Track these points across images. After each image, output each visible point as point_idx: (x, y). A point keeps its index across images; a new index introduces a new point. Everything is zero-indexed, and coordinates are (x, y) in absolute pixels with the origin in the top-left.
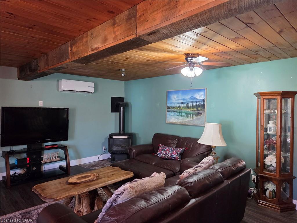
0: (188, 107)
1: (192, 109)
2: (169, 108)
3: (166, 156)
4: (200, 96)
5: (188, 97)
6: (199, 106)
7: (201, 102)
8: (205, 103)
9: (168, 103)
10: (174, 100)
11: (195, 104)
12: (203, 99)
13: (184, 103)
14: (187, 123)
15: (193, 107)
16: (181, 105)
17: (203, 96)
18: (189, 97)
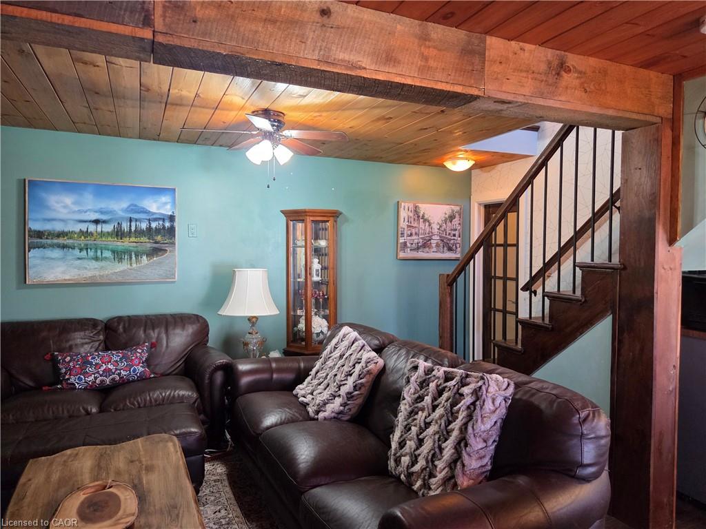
0: (119, 234)
1: (133, 239)
6: (158, 231)
7: (164, 220)
8: (176, 224)
11: (144, 226)
12: (170, 213)
13: (104, 222)
14: (120, 279)
15: (139, 233)
16: (92, 228)
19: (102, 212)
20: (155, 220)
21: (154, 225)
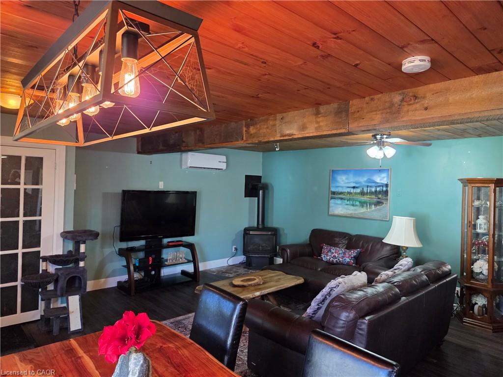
0: (363, 193)
1: (368, 196)
2: (334, 193)
3: (335, 260)
4: (381, 179)
5: (363, 180)
6: (380, 192)
7: (383, 186)
8: (389, 189)
9: (333, 187)
10: (342, 183)
11: (373, 190)
12: (386, 183)
13: (357, 187)
14: (362, 216)
15: (371, 193)
16: (352, 190)
17: (385, 179)
18: (365, 179)
19: (356, 183)
20: (379, 186)
21: (378, 189)
